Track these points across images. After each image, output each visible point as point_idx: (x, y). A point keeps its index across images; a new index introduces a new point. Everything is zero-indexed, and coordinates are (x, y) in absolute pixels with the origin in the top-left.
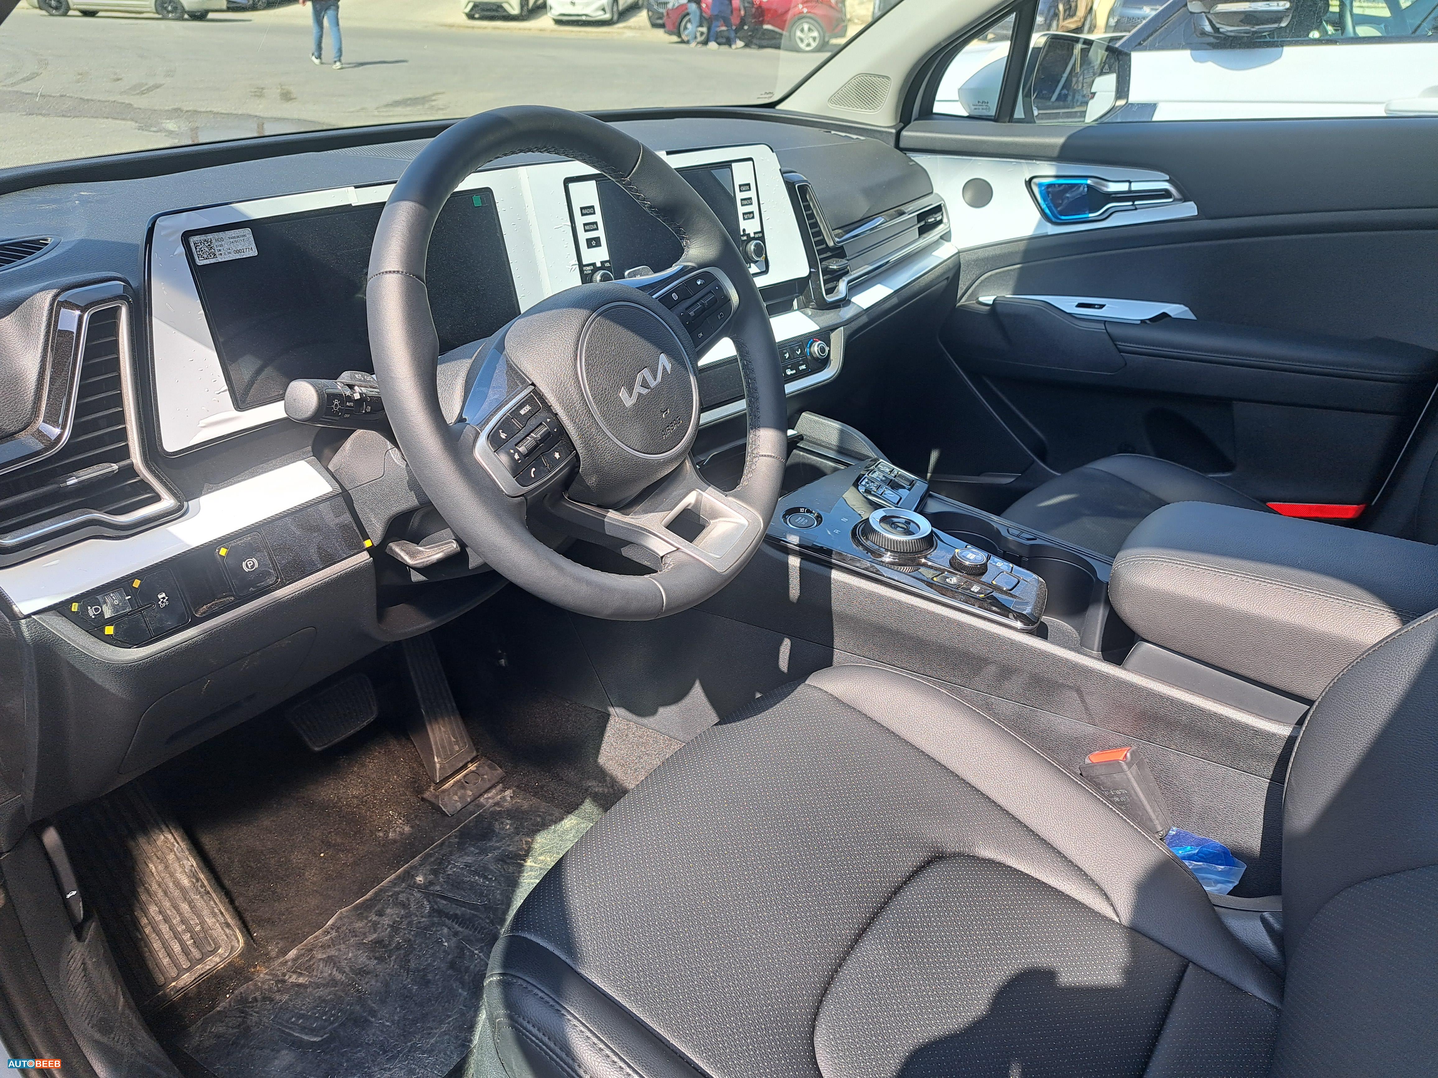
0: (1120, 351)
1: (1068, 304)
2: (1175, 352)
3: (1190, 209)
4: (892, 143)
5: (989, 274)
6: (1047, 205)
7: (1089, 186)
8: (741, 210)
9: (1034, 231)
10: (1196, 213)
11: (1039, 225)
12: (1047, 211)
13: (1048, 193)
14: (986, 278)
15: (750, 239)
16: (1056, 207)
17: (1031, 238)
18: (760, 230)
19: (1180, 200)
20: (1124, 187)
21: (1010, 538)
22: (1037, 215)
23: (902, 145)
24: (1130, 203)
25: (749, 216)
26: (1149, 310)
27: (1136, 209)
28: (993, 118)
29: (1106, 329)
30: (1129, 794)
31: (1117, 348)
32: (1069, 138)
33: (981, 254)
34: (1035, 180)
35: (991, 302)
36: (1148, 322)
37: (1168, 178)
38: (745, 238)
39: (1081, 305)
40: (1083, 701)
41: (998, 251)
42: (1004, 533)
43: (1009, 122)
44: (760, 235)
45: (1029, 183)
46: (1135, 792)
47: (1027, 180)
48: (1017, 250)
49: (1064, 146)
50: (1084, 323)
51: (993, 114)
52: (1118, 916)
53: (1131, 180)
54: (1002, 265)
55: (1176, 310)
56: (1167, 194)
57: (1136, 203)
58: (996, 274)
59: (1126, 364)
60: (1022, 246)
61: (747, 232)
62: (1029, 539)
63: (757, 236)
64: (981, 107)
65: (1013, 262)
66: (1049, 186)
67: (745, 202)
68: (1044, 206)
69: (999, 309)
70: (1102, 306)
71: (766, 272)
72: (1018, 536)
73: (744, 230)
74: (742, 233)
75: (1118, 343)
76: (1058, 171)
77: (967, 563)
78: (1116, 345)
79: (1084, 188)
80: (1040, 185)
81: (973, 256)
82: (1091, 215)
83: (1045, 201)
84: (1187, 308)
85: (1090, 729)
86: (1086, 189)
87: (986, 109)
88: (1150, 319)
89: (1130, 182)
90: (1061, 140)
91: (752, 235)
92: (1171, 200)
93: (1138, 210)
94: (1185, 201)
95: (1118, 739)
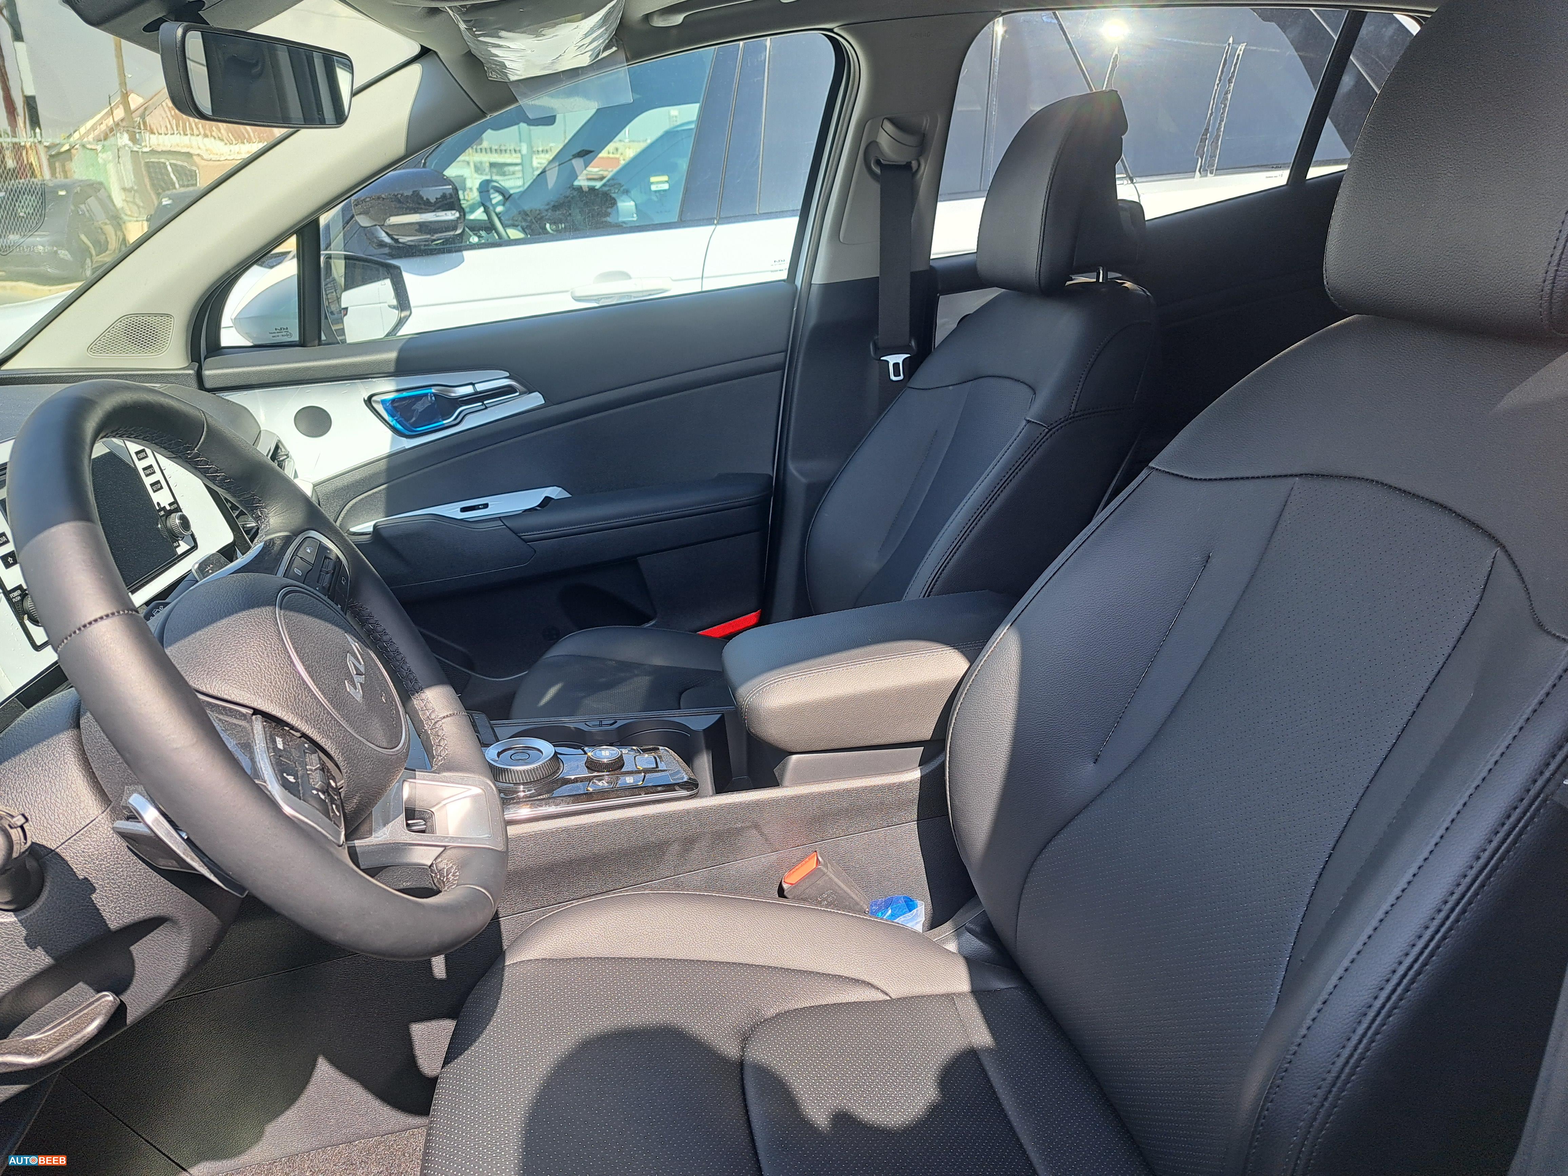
0: (526, 541)
1: (452, 511)
2: (576, 529)
3: (535, 400)
4: (194, 383)
5: (354, 501)
6: (396, 420)
7: (435, 395)
8: (148, 481)
9: (391, 446)
10: (543, 402)
11: (393, 442)
12: (399, 426)
13: (395, 408)
14: (351, 507)
15: (169, 513)
16: (407, 420)
17: (390, 456)
18: (173, 500)
19: (524, 393)
20: (469, 390)
21: (594, 730)
22: (389, 433)
23: (208, 385)
24: (480, 404)
25: (157, 486)
26: (531, 499)
27: (486, 408)
28: (298, 343)
29: (505, 525)
30: (835, 892)
31: (522, 539)
32: (400, 351)
33: (339, 483)
34: (374, 398)
35: (371, 529)
36: (538, 508)
37: (507, 374)
38: (162, 513)
39: (464, 510)
40: (762, 834)
41: (358, 475)
42: (586, 728)
43: (319, 345)
44: (175, 506)
45: (369, 402)
46: (839, 887)
47: (366, 399)
48: (378, 470)
49: (398, 360)
50: (484, 524)
51: (297, 339)
52: (887, 994)
53: (474, 382)
54: (365, 489)
55: (555, 492)
56: (509, 390)
57: (485, 402)
58: (360, 501)
59: (535, 551)
60: (383, 465)
61: (162, 506)
62: (611, 725)
63: (172, 507)
64: (279, 334)
65: (377, 484)
66: (393, 401)
67: (148, 472)
68: (393, 423)
69: (385, 534)
70: (486, 506)
71: (195, 547)
72: (600, 725)
73: (158, 504)
74: (158, 508)
75: (521, 534)
76: (397, 385)
77: (605, 760)
78: (519, 537)
79: (431, 398)
80: (383, 402)
81: (330, 487)
82: (445, 422)
83: (393, 416)
84: (560, 489)
85: (774, 857)
86: (433, 398)
87: (287, 335)
88: (538, 506)
89: (473, 384)
90: (393, 355)
91: (168, 508)
92: (517, 394)
93: (489, 409)
94: (530, 393)
95: (798, 852)
